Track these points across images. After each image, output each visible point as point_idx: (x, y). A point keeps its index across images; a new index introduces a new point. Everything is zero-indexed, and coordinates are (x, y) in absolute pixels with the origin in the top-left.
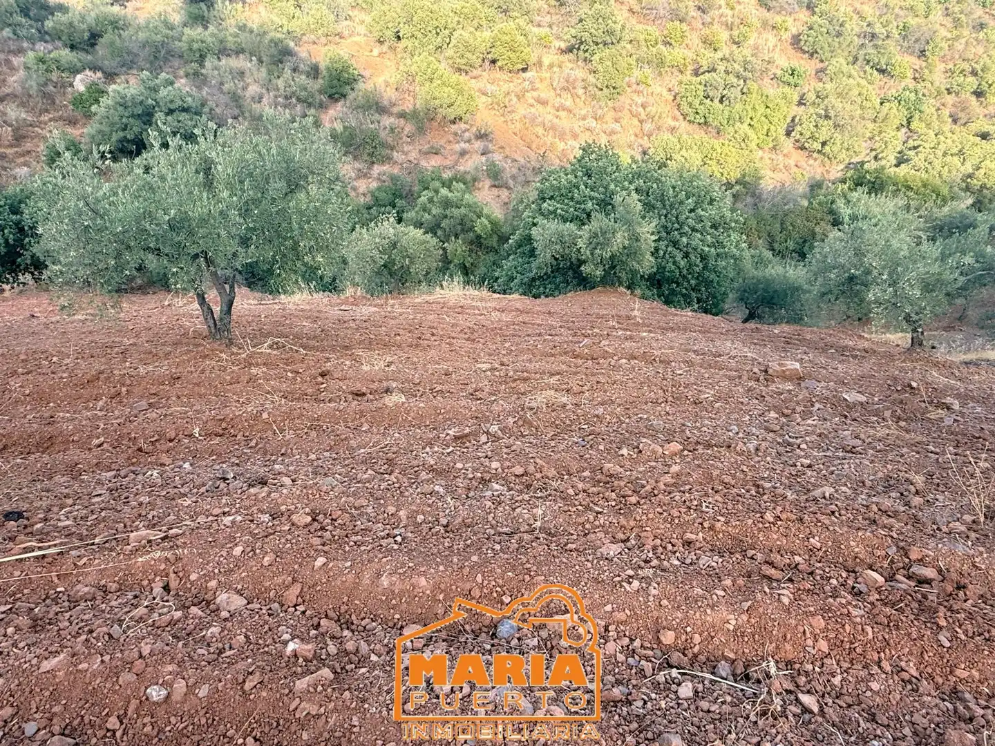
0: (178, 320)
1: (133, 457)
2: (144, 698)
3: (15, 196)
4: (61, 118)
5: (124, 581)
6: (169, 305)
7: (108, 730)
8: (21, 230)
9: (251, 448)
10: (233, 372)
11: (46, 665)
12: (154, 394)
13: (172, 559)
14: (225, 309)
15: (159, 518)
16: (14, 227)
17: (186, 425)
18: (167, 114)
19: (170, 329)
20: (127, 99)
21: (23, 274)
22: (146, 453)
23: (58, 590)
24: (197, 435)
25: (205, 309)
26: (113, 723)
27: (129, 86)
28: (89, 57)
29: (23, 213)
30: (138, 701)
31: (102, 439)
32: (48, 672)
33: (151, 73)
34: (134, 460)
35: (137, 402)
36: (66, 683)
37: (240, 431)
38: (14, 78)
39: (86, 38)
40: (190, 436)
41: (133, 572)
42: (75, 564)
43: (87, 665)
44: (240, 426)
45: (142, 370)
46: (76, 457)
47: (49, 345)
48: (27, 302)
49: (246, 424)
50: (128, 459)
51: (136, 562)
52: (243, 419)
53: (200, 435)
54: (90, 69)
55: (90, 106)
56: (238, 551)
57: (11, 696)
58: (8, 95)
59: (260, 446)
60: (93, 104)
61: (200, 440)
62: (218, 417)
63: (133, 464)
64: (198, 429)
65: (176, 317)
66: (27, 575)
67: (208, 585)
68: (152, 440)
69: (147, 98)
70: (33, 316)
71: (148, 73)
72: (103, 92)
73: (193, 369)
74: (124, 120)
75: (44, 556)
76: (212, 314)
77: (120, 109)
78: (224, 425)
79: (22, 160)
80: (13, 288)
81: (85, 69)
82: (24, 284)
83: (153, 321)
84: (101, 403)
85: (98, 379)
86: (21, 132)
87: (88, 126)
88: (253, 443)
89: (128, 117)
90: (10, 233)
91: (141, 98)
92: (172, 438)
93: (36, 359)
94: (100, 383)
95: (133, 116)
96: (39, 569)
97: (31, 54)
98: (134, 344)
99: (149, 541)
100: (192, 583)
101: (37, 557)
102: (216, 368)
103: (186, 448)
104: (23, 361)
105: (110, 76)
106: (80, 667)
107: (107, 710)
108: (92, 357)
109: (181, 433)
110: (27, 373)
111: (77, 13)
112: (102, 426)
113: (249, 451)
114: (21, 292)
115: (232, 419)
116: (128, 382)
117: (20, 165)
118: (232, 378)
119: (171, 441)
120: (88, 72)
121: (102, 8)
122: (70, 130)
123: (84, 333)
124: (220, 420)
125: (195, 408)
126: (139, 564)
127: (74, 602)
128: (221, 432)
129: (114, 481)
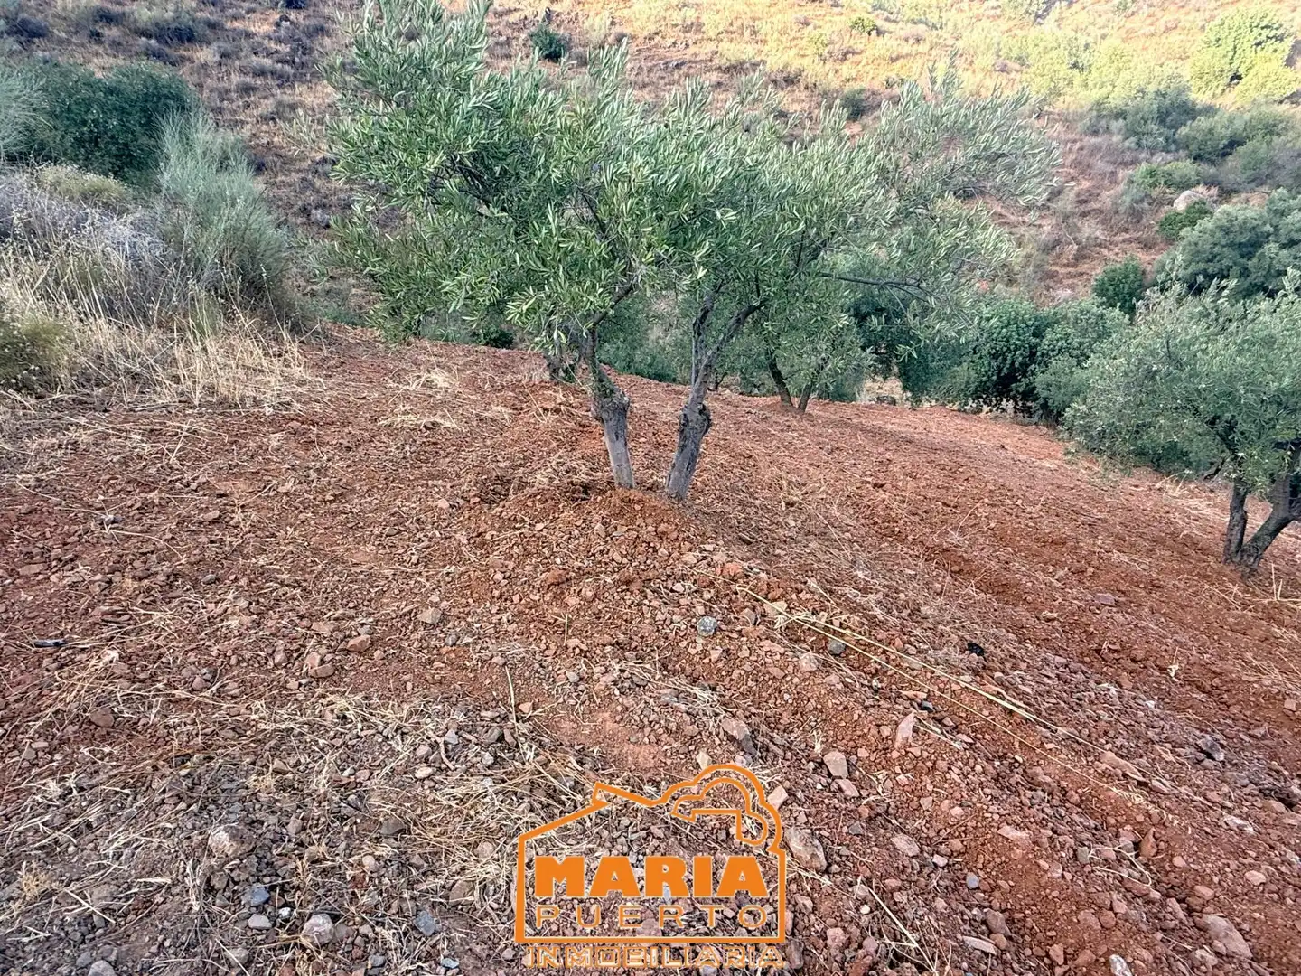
0: (1168, 513)
1: (1087, 655)
2: (1102, 960)
3: (1046, 318)
4: (1138, 240)
5: (1087, 799)
6: (1159, 489)
7: (1048, 956)
8: (1033, 354)
9: (1252, 736)
10: (1243, 616)
11: (1008, 831)
12: (1123, 592)
13: (1156, 818)
14: (1271, 527)
15: (1129, 752)
16: (1028, 350)
17: (1163, 654)
18: (1283, 246)
19: (1155, 520)
20: (1235, 223)
21: (1008, 401)
22: (1104, 659)
23: (1017, 757)
24: (1172, 674)
25: (1237, 516)
26: (1057, 951)
27: (1248, 208)
28: (1212, 170)
29: (1043, 337)
30: (1094, 957)
31: (1055, 615)
32: (1007, 839)
33: (1289, 191)
34: (1087, 659)
35: (1101, 592)
36: (1020, 866)
37: (1238, 702)
38: (1107, 193)
39: (1221, 146)
40: (1163, 670)
41: (1102, 797)
42: (1042, 743)
43: (1047, 866)
44: (1240, 697)
45: (1116, 556)
46: (1024, 620)
47: (1013, 483)
48: (1000, 431)
49: (1252, 699)
50: (1082, 654)
51: (1108, 789)
52: (1252, 691)
53: (1176, 675)
54: (1206, 184)
55: (1180, 229)
56: (1257, 877)
57: (964, 832)
58: (1094, 210)
59: (1266, 742)
60: (1185, 226)
61: (1174, 682)
62: (1214, 668)
63: (1083, 662)
64: (1177, 667)
65: (1167, 509)
66: (993, 720)
67: (1197, 887)
68: (1111, 646)
69: (1265, 224)
70: (1003, 447)
71: (1285, 191)
72: (1206, 213)
73: (1182, 585)
74: (1216, 249)
75: (1011, 712)
76: (1244, 528)
77: (1219, 234)
78: (1216, 682)
79: (1070, 281)
80: (991, 411)
81: (1198, 184)
82: (1003, 410)
83: (1134, 501)
84: (1061, 573)
85: (1064, 544)
86: (1086, 252)
87: (1165, 253)
88: (1259, 732)
89: (1224, 246)
90: (1021, 355)
91: (1255, 223)
92: (1138, 659)
93: (1001, 494)
94: (1064, 549)
95: (1231, 245)
96: (1007, 724)
97: (1144, 166)
98: (1104, 521)
99: (1125, 775)
100: (1173, 867)
101: (1005, 709)
102: (1215, 599)
103: (1155, 682)
104: (991, 491)
105: (1226, 194)
106: (1042, 862)
107: (1054, 933)
108: (1057, 516)
109: (1152, 659)
110: (993, 506)
111: (1227, 115)
112: (1060, 600)
113: (1247, 739)
114: (996, 417)
115: (1232, 681)
116: (1095, 563)
117: (1065, 287)
118: (1237, 624)
119: (1134, 661)
120: (1201, 189)
121: (1263, 108)
122: (1140, 255)
123: (1052, 485)
124: (1214, 672)
125: (1176, 637)
126: (1110, 794)
127: (1033, 784)
128: (1208, 688)
129: (1061, 669)
